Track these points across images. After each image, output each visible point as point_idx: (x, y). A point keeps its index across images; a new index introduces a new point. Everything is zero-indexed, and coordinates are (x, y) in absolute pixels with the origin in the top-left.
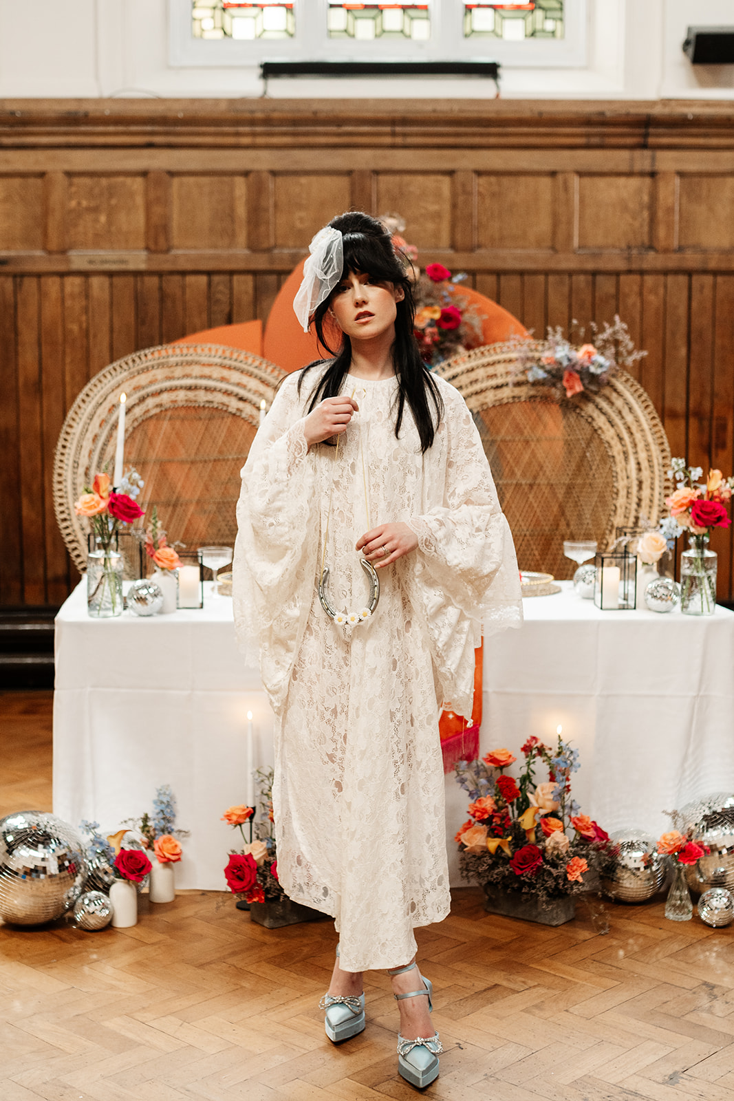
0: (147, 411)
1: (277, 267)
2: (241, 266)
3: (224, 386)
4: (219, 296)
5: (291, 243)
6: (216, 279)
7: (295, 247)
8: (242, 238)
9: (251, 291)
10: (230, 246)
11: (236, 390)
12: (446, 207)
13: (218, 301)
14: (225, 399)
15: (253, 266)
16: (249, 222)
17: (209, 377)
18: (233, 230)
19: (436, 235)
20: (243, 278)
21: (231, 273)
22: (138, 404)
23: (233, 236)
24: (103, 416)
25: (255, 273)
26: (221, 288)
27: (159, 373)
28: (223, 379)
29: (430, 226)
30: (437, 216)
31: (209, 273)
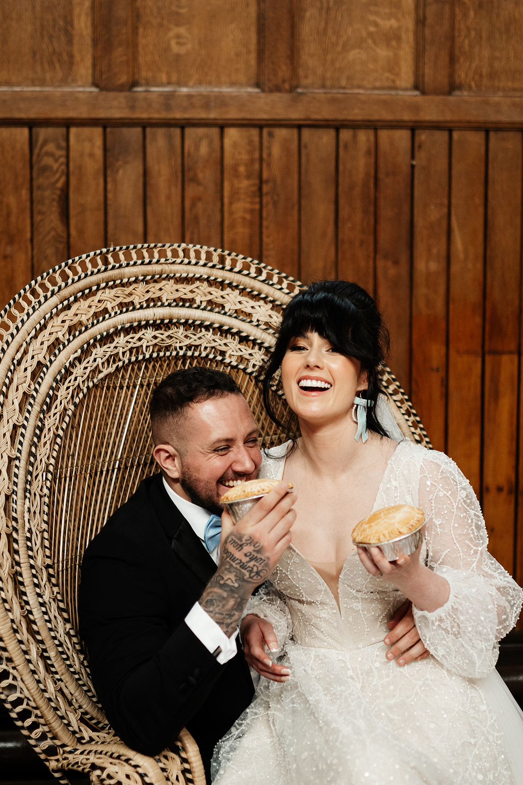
0: (96, 370)
1: (142, 114)
2: (83, 113)
3: (215, 318)
4: (48, 161)
5: (164, 78)
6: (43, 133)
7: (169, 83)
8: (84, 69)
9: (99, 153)
10: (64, 81)
11: (237, 324)
12: (409, 23)
13: (45, 169)
14: (219, 342)
15: (102, 114)
16: (95, 42)
17: (189, 303)
18: (71, 56)
19: (392, 67)
20: (87, 131)
21: (68, 124)
22: (79, 359)
23: (70, 64)
24: (24, 388)
25: (105, 124)
26: (51, 147)
27: (109, 298)
28: (212, 305)
29: (383, 53)
30: (392, 38)
31: (31, 124)
